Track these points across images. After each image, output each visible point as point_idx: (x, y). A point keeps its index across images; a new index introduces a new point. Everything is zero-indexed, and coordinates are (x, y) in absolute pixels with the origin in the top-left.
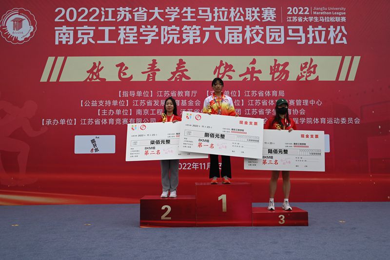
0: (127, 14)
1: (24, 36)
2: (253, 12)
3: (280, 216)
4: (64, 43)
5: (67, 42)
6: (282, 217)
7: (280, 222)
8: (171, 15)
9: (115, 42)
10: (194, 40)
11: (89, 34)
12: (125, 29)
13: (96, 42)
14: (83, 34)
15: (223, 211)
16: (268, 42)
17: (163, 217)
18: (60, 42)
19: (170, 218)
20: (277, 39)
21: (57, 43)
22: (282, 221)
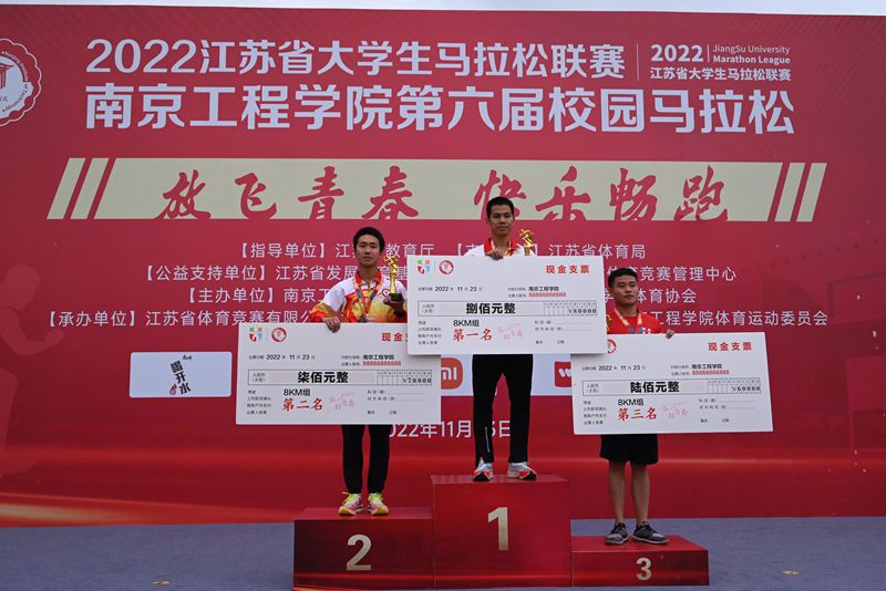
0: (265, 55)
1: (9, 107)
2: (569, 55)
3: (639, 561)
4: (109, 124)
5: (116, 122)
6: (644, 564)
7: (640, 577)
8: (371, 59)
9: (234, 123)
10: (427, 121)
11: (170, 103)
12: (259, 93)
13: (187, 123)
14: (154, 103)
15: (501, 548)
16: (605, 128)
17: (352, 564)
18: (100, 123)
19: (368, 567)
20: (627, 120)
21: (90, 124)
22: (644, 574)
